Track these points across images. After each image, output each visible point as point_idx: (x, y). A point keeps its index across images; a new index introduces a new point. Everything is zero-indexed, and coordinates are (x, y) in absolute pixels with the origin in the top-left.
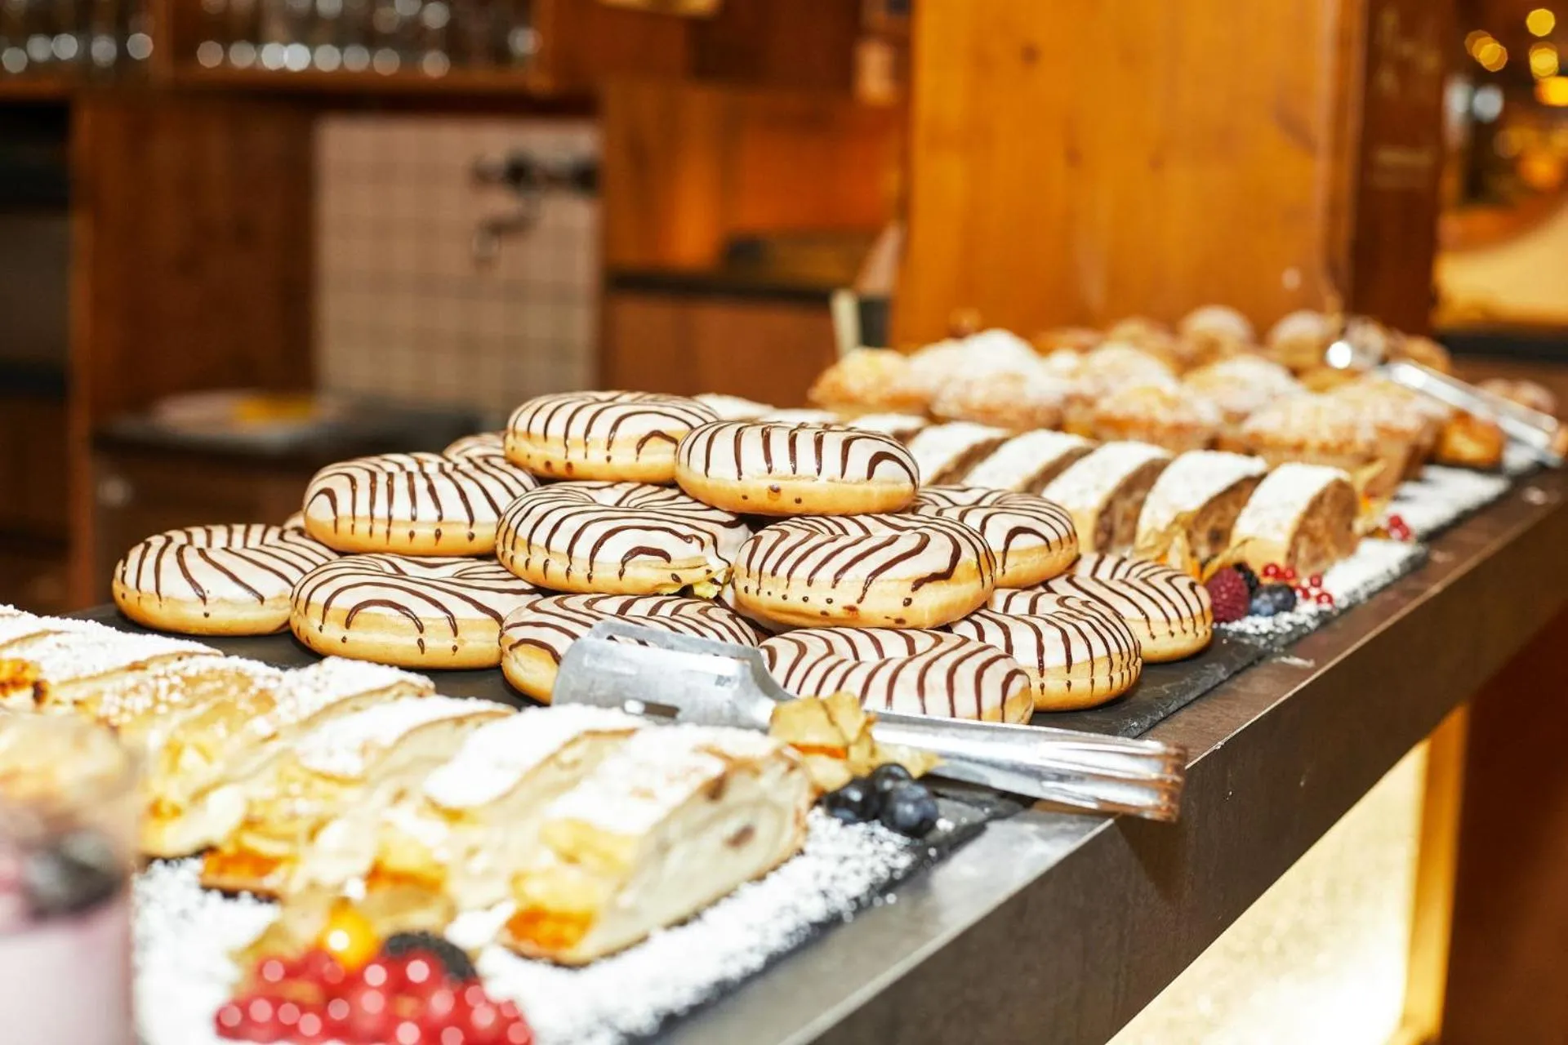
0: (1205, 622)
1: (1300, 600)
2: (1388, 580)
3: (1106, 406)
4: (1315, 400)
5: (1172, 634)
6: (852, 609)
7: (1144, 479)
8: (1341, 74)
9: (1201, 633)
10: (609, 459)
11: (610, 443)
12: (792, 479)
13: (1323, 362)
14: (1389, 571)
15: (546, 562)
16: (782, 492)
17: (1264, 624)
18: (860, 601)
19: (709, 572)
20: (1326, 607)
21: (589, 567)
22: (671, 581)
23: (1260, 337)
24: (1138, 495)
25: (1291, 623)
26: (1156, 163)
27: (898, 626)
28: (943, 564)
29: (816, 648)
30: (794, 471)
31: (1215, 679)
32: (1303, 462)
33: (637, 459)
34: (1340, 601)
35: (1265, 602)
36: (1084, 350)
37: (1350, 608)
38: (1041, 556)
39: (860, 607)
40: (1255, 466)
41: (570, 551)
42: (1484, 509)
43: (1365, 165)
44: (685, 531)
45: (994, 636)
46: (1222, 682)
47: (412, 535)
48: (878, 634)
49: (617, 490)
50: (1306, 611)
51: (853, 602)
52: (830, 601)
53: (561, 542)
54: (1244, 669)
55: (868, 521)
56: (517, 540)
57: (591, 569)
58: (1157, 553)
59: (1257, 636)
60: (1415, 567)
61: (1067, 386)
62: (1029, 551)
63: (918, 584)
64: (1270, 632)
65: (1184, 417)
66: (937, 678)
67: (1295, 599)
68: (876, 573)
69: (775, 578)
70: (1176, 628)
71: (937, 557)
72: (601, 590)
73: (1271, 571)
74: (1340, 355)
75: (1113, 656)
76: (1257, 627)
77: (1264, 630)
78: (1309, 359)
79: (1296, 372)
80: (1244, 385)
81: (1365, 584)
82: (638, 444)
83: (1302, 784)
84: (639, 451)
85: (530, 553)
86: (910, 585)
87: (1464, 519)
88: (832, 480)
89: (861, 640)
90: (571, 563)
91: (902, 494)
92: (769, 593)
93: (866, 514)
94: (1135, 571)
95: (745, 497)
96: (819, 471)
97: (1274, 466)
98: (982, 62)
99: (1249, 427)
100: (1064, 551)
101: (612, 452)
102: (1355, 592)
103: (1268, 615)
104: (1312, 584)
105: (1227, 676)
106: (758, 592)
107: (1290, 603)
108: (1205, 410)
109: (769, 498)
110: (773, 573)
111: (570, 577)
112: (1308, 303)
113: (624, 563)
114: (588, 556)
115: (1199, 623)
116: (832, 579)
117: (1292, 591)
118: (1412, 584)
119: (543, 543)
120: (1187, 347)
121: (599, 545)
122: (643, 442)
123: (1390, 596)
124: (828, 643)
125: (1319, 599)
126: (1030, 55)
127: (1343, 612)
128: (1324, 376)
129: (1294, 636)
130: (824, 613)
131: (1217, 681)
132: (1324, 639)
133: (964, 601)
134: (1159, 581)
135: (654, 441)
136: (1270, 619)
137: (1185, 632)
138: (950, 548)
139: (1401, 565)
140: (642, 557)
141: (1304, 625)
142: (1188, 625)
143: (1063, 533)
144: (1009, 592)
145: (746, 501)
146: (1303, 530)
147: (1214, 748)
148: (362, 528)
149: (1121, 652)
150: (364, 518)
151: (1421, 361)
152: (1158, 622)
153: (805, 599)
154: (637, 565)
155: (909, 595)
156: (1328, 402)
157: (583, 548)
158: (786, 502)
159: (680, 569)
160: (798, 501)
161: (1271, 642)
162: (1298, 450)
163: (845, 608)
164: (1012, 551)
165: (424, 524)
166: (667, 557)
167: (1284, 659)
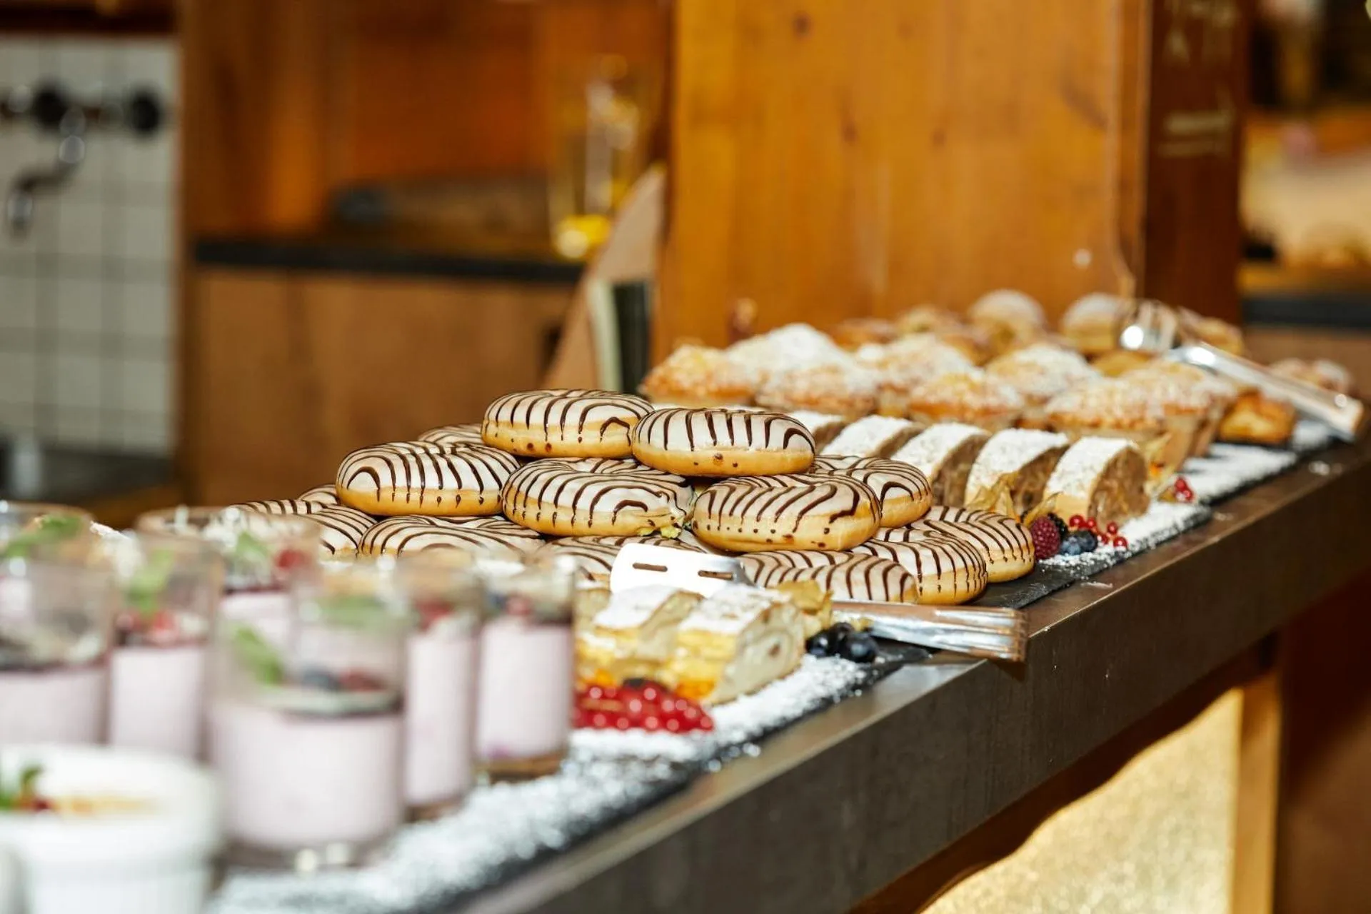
0: (1029, 552)
1: (1100, 544)
2: (1174, 532)
3: (918, 393)
4: (1108, 383)
5: (1006, 559)
6: (789, 537)
7: (967, 453)
8: (1127, 44)
9: (1027, 560)
10: (580, 440)
11: (581, 428)
12: (731, 449)
13: (1118, 346)
14: (1175, 526)
15: (555, 514)
16: (724, 459)
17: (1073, 560)
18: (795, 530)
19: (673, 518)
20: (1121, 549)
21: (589, 516)
22: (648, 525)
23: (1052, 324)
24: (962, 467)
25: (1095, 560)
26: (939, 139)
27: (822, 548)
28: (848, 504)
29: (770, 563)
30: (733, 443)
31: (1038, 593)
32: (1100, 436)
33: (601, 439)
34: (1133, 546)
35: (1073, 543)
36: (884, 340)
37: (1141, 552)
38: (907, 504)
39: (796, 535)
40: (1059, 440)
41: (574, 506)
42: (1268, 480)
43: (1156, 133)
44: (656, 489)
45: (884, 554)
46: (1044, 597)
47: (439, 500)
48: (809, 555)
49: (588, 463)
50: (1105, 551)
51: (789, 532)
52: (773, 532)
53: (566, 499)
54: (1060, 589)
55: (785, 479)
56: (528, 499)
57: (591, 518)
58: (987, 507)
59: (1067, 568)
60: (1199, 524)
61: (878, 376)
62: (898, 500)
63: (833, 518)
64: (1077, 565)
65: (992, 401)
66: (858, 576)
67: (1097, 542)
68: (803, 512)
69: (732, 518)
70: (1009, 555)
71: (843, 501)
72: (598, 533)
73: (1077, 521)
74: (1134, 337)
75: (969, 568)
76: (1067, 562)
77: (1073, 563)
78: (1103, 343)
79: (1090, 357)
80: (1043, 372)
81: (1154, 535)
82: (601, 429)
83: (1107, 676)
84: (602, 434)
85: (540, 508)
86: (828, 520)
87: (1246, 489)
88: (759, 450)
89: (796, 558)
90: (575, 514)
91: (806, 459)
92: (728, 529)
93: (782, 474)
94: (973, 518)
95: (696, 464)
96: (750, 443)
97: (1075, 440)
98: (750, 33)
99: (1051, 408)
100: (922, 500)
101: (582, 435)
102: (1146, 540)
103: (1075, 553)
104: (1109, 531)
105: (1047, 592)
106: (719, 528)
107: (1093, 544)
108: (1009, 396)
109: (715, 464)
110: (731, 514)
111: (574, 524)
112: (1100, 284)
113: (615, 513)
114: (588, 508)
115: (1025, 552)
116: (774, 516)
117: (1094, 536)
118: (1194, 536)
119: (552, 500)
120: (980, 333)
121: (596, 500)
122: (605, 426)
123: (1175, 544)
124: (777, 560)
125: (1115, 544)
126: (802, 25)
127: (1135, 555)
128: (1119, 359)
129: (1097, 570)
130: (769, 541)
131: (1040, 595)
132: (1120, 572)
133: (863, 531)
134: (994, 522)
135: (612, 425)
136: (1077, 557)
137: (1015, 558)
138: (852, 493)
139: (1186, 521)
140: (628, 508)
141: (1105, 561)
142: (1017, 553)
143: (922, 488)
144: (886, 530)
145: (696, 466)
146: (1101, 488)
147: (1042, 630)
148: (401, 496)
149: (974, 566)
150: (402, 489)
151: (1213, 342)
152: (995, 551)
153: (756, 531)
154: (624, 514)
155: (827, 526)
156: (1120, 384)
157: (584, 503)
158: (726, 467)
159: (653, 516)
160: (735, 465)
161: (1080, 572)
162: (1095, 426)
163: (783, 536)
164: (887, 500)
165: (448, 491)
166: (646, 508)
167: (1090, 584)
